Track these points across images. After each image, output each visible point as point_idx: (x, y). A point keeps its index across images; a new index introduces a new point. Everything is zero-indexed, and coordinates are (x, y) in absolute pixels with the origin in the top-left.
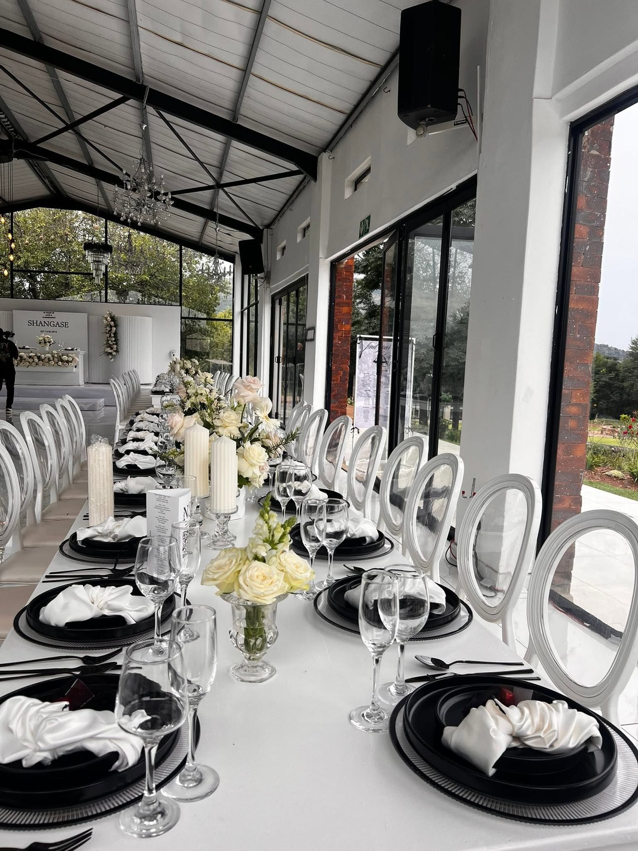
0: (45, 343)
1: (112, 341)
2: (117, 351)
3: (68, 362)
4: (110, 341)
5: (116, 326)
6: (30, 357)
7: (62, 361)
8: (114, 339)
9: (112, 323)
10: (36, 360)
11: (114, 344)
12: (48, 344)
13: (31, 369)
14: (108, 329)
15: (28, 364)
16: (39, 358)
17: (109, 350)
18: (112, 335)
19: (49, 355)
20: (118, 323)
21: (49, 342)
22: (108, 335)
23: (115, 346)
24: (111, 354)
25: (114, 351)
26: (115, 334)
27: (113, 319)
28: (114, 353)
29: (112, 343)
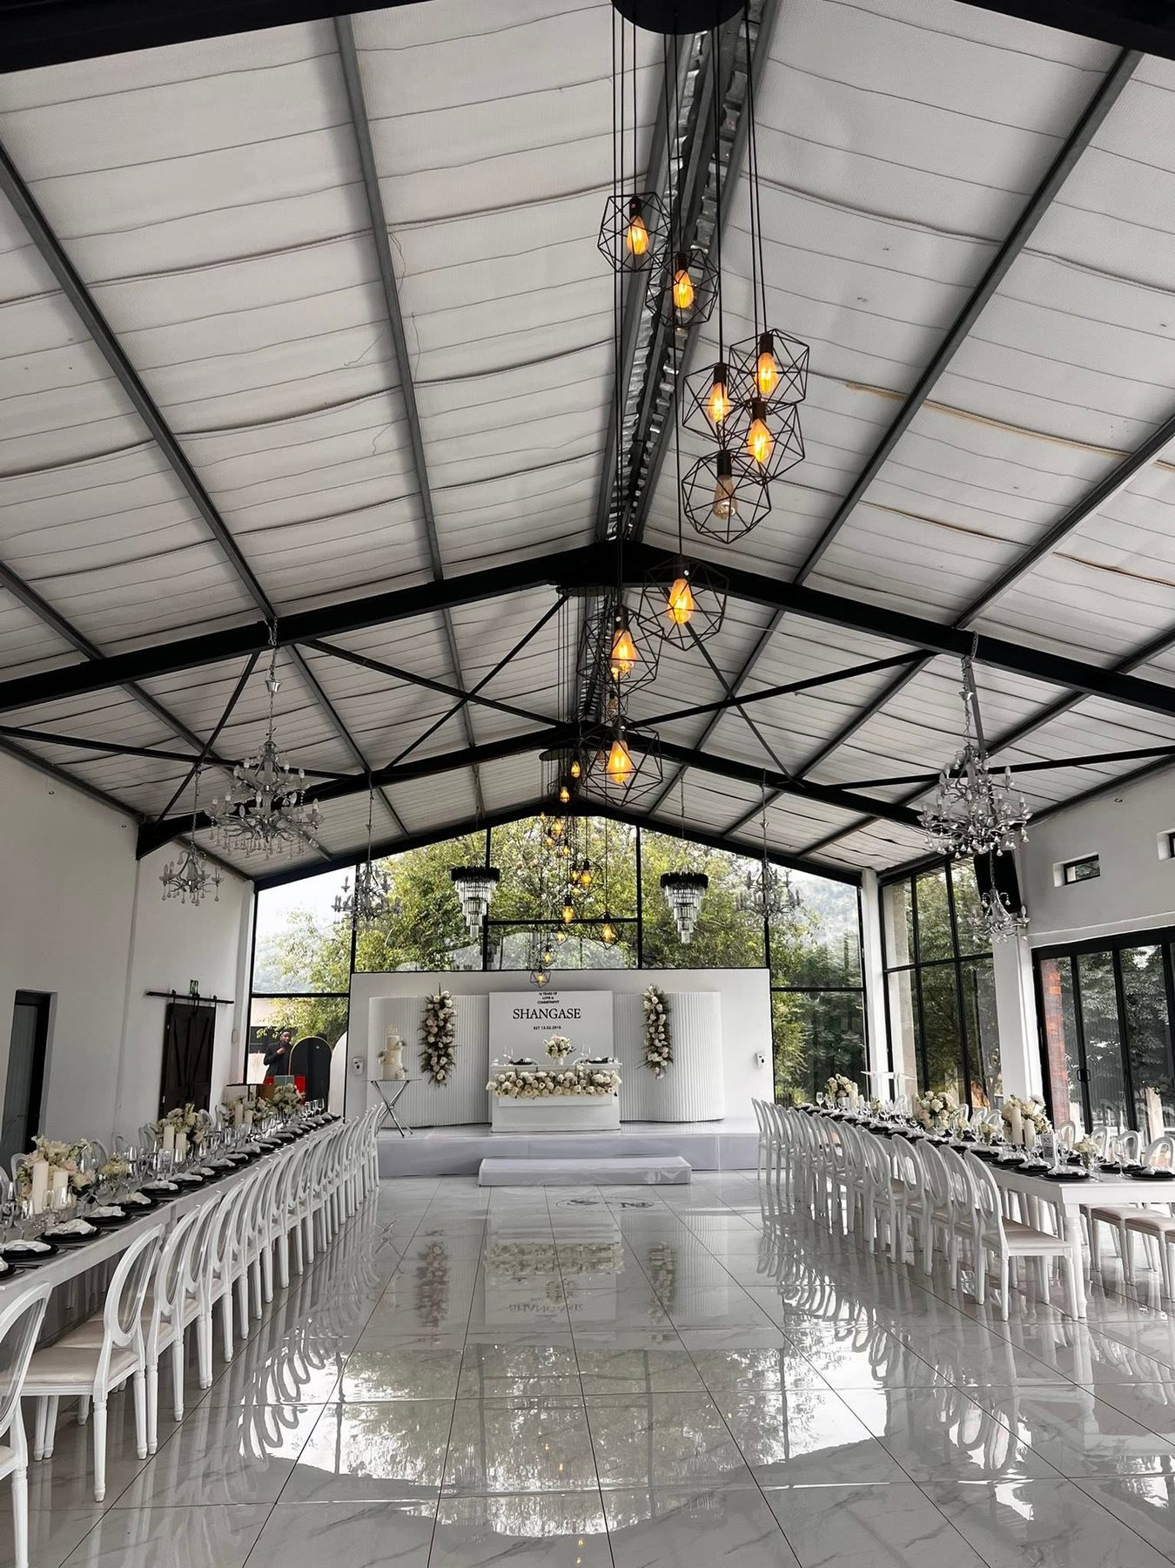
0: (560, 1051)
1: (660, 1041)
2: (669, 1059)
3: (603, 1085)
4: (657, 1041)
5: (666, 1011)
6: (537, 1079)
7: (592, 1082)
8: (663, 1036)
9: (660, 1008)
10: (551, 1085)
11: (663, 1046)
12: (565, 1052)
13: (540, 1101)
14: (653, 1017)
15: (536, 1092)
16: (554, 1079)
17: (655, 1057)
18: (661, 1029)
19: (570, 1074)
20: (671, 1006)
21: (566, 1049)
22: (652, 1030)
23: (666, 1050)
24: (658, 1064)
25: (664, 1059)
26: (666, 1025)
27: (662, 999)
28: (664, 1063)
29: (660, 1045)
